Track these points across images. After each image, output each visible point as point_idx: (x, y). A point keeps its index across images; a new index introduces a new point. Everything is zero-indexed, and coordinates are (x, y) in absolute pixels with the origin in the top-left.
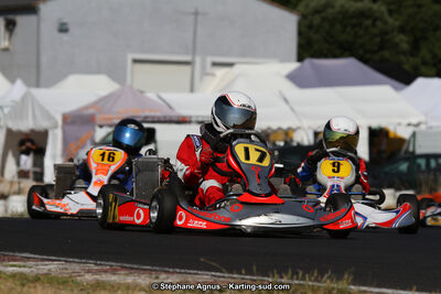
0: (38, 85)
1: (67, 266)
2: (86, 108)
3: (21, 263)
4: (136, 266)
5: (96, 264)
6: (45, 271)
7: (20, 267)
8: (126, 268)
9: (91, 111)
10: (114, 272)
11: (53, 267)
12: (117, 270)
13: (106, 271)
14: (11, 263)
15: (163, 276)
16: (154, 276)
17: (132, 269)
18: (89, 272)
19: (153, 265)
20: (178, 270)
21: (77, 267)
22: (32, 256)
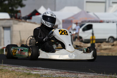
0: (55, 10)
1: (52, 71)
2: (70, 18)
3: (38, 71)
4: (72, 72)
5: (60, 71)
6: (45, 73)
7: (37, 72)
8: (69, 72)
9: (71, 19)
10: (65, 73)
11: (47, 72)
12: (66, 73)
13: (62, 73)
14: (35, 71)
15: (79, 75)
16: (76, 75)
17: (70, 72)
18: (57, 73)
19: (77, 71)
20: (84, 73)
21: (54, 72)
22: (42, 68)
